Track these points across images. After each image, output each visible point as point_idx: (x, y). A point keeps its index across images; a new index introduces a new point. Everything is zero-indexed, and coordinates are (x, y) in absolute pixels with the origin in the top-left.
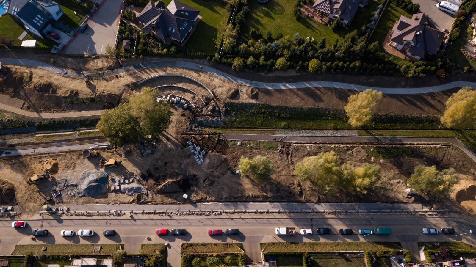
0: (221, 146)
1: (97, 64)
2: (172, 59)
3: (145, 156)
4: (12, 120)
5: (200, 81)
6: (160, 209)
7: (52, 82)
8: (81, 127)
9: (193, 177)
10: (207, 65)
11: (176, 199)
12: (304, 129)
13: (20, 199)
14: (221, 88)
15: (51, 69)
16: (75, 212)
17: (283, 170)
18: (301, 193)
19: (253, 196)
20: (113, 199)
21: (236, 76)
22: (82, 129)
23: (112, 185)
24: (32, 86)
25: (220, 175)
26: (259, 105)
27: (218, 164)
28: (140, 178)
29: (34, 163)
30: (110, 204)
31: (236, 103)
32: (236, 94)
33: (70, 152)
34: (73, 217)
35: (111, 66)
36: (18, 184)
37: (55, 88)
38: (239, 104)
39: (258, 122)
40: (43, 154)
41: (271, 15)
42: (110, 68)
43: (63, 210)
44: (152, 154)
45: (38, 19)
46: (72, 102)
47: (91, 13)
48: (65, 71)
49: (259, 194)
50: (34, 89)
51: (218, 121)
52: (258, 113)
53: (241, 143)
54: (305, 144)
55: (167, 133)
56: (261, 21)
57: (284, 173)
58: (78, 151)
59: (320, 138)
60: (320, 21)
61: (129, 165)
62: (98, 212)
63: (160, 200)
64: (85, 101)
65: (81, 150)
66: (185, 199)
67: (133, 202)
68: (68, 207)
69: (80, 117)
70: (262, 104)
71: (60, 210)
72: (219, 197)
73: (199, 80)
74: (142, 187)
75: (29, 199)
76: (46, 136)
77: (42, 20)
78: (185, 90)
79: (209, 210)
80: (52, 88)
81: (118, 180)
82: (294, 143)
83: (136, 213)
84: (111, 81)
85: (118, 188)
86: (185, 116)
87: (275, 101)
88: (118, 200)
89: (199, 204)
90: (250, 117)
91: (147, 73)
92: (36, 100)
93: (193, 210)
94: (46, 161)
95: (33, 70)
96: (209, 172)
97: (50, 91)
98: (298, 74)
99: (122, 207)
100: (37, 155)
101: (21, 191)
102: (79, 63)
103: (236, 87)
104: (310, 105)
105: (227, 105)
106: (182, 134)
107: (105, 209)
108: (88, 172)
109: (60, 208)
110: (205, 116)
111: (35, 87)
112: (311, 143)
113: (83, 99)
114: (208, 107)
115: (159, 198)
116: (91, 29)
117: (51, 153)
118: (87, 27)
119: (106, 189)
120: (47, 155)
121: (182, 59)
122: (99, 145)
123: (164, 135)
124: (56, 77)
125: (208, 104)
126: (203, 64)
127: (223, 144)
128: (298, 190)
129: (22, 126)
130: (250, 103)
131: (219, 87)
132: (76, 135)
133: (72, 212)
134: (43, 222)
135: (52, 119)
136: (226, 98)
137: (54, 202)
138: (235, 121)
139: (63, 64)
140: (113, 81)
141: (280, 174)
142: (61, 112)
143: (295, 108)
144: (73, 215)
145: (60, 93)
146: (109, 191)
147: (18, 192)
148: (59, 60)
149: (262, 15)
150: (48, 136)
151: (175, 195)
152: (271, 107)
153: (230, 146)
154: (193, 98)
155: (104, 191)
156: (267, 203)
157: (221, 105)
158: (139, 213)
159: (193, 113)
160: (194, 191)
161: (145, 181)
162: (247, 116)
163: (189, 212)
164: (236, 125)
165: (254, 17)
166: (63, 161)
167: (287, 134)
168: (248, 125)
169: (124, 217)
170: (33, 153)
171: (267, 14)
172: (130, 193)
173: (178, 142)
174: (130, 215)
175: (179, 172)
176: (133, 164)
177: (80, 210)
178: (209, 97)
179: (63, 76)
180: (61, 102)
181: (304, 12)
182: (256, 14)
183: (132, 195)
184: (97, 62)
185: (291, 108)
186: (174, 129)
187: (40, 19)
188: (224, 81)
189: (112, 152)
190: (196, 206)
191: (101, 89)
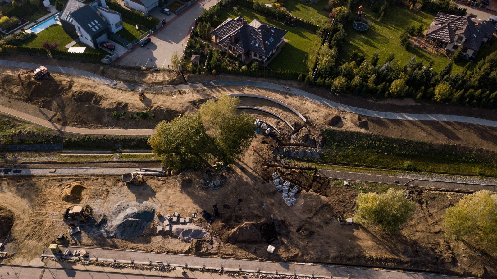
0: (319, 185)
1: (156, 78)
2: (252, 78)
3: (211, 188)
4: (34, 133)
5: (288, 104)
6: (230, 266)
7: (96, 92)
8: (124, 148)
9: (281, 223)
10: (296, 87)
11: (255, 253)
12: (437, 173)
13: (18, 234)
14: (316, 113)
15: (97, 80)
16: (97, 260)
17: (418, 223)
18: (454, 261)
19: (377, 258)
20: (157, 245)
21: (336, 101)
22: (125, 150)
23: (158, 224)
24: (70, 94)
25: (322, 224)
26: (371, 136)
27: (318, 208)
28: (202, 218)
29: (50, 187)
30: (152, 251)
31: (338, 131)
32: (337, 121)
33: (104, 176)
34: (93, 268)
35: (173, 81)
36: (20, 213)
37: (99, 99)
38: (342, 132)
39: (370, 159)
40: (65, 176)
41: (373, 43)
42: (172, 83)
43: (79, 255)
44: (221, 186)
45: (94, 24)
46: (117, 117)
47: (155, 29)
48: (115, 82)
49: (387, 256)
50: (71, 98)
51: (312, 153)
52: (369, 147)
53: (349, 183)
54: (443, 191)
55: (242, 162)
56: (361, 49)
57: (420, 227)
58: (116, 175)
59: (463, 186)
60: (435, 52)
61: (186, 199)
62: (133, 263)
63: (231, 252)
64: (135, 116)
65: (120, 175)
66: (269, 253)
67: (189, 251)
68: (88, 251)
69: (124, 135)
70: (374, 135)
71: (74, 254)
72: (324, 256)
73: (287, 102)
74: (204, 231)
75: (31, 235)
76: (75, 156)
77: (98, 26)
78: (266, 114)
79: (308, 273)
80: (95, 98)
81: (168, 218)
82: (426, 190)
83: (191, 269)
84: (172, 96)
85: (167, 228)
86: (267, 143)
87: (393, 133)
88: (166, 247)
89: (292, 264)
90: (358, 152)
91: (219, 91)
92: (71, 112)
93: (283, 272)
94: (67, 185)
95: (75, 79)
96: (304, 217)
97: (91, 101)
98: (419, 104)
99: (171, 258)
100: (57, 176)
101: (23, 222)
102: (134, 75)
103: (336, 113)
104: (442, 141)
105: (324, 132)
106: (263, 165)
107: (144, 259)
108: (125, 204)
109: (75, 252)
110: (294, 145)
111: (73, 95)
112: (452, 191)
113: (133, 113)
114: (298, 135)
115: (229, 249)
116: (153, 44)
117: (77, 175)
118: (148, 41)
119: (150, 228)
120: (71, 178)
121: (264, 79)
122: (146, 170)
123: (238, 165)
124: (102, 87)
125: (298, 131)
126: (291, 86)
127: (322, 182)
128: (447, 255)
129: (45, 141)
130: (358, 132)
131: (313, 111)
132: (115, 157)
133: (93, 259)
134: (44, 271)
135: (86, 135)
136: (324, 124)
137: (69, 241)
138: (337, 155)
139: (114, 75)
140: (174, 97)
141: (414, 229)
142: (101, 128)
143: (421, 143)
144: (93, 264)
145: (104, 104)
146: (153, 233)
147: (17, 224)
148: (110, 71)
149: (361, 43)
150: (77, 157)
151: (254, 247)
152: (387, 139)
153: (332, 186)
154: (278, 123)
155: (147, 231)
156: (402, 271)
157: (317, 132)
158: (198, 270)
159: (278, 140)
160: (283, 243)
161: (208, 222)
162: (354, 149)
163: (277, 274)
164: (339, 160)
165: (352, 45)
166: (92, 187)
167: (413, 177)
168: (355, 161)
169: (172, 274)
170: (52, 174)
171: (367, 43)
172: (186, 238)
173: (257, 175)
174: (182, 271)
175: (259, 213)
176: (191, 198)
177: (106, 258)
178: (299, 122)
179: (112, 88)
180: (103, 115)
181: (413, 43)
182: (354, 41)
183: (187, 241)
184: (157, 76)
185: (416, 143)
186: (252, 158)
187: (96, 25)
188: (319, 106)
189: (164, 181)
190: (287, 267)
191: (159, 104)
